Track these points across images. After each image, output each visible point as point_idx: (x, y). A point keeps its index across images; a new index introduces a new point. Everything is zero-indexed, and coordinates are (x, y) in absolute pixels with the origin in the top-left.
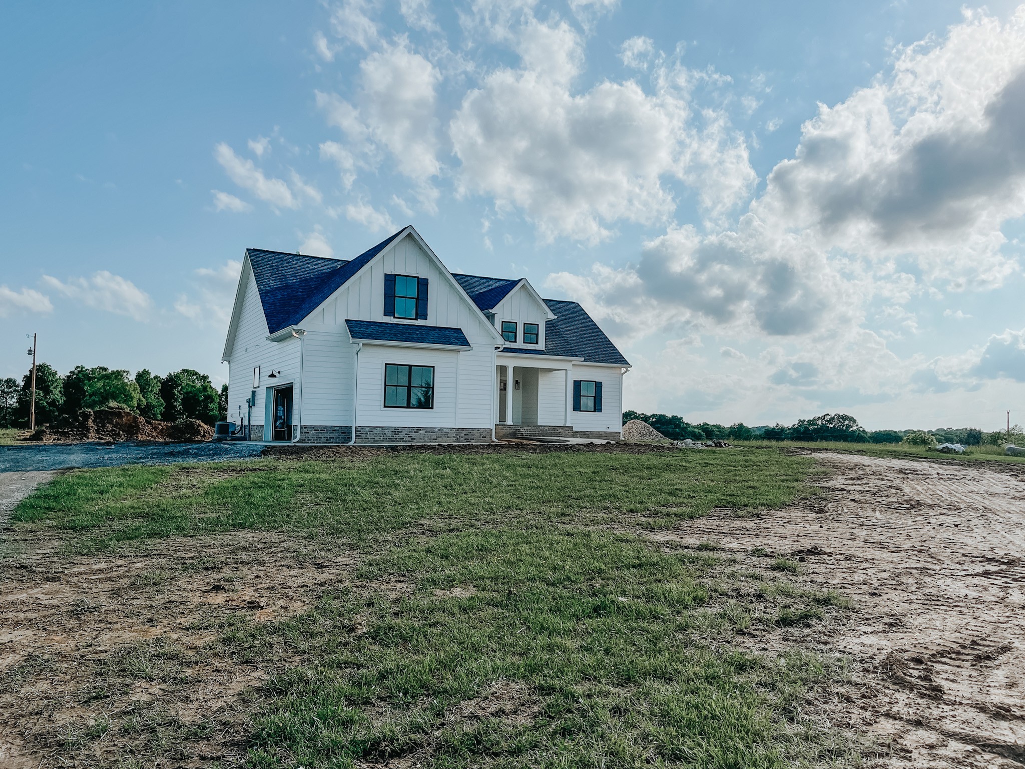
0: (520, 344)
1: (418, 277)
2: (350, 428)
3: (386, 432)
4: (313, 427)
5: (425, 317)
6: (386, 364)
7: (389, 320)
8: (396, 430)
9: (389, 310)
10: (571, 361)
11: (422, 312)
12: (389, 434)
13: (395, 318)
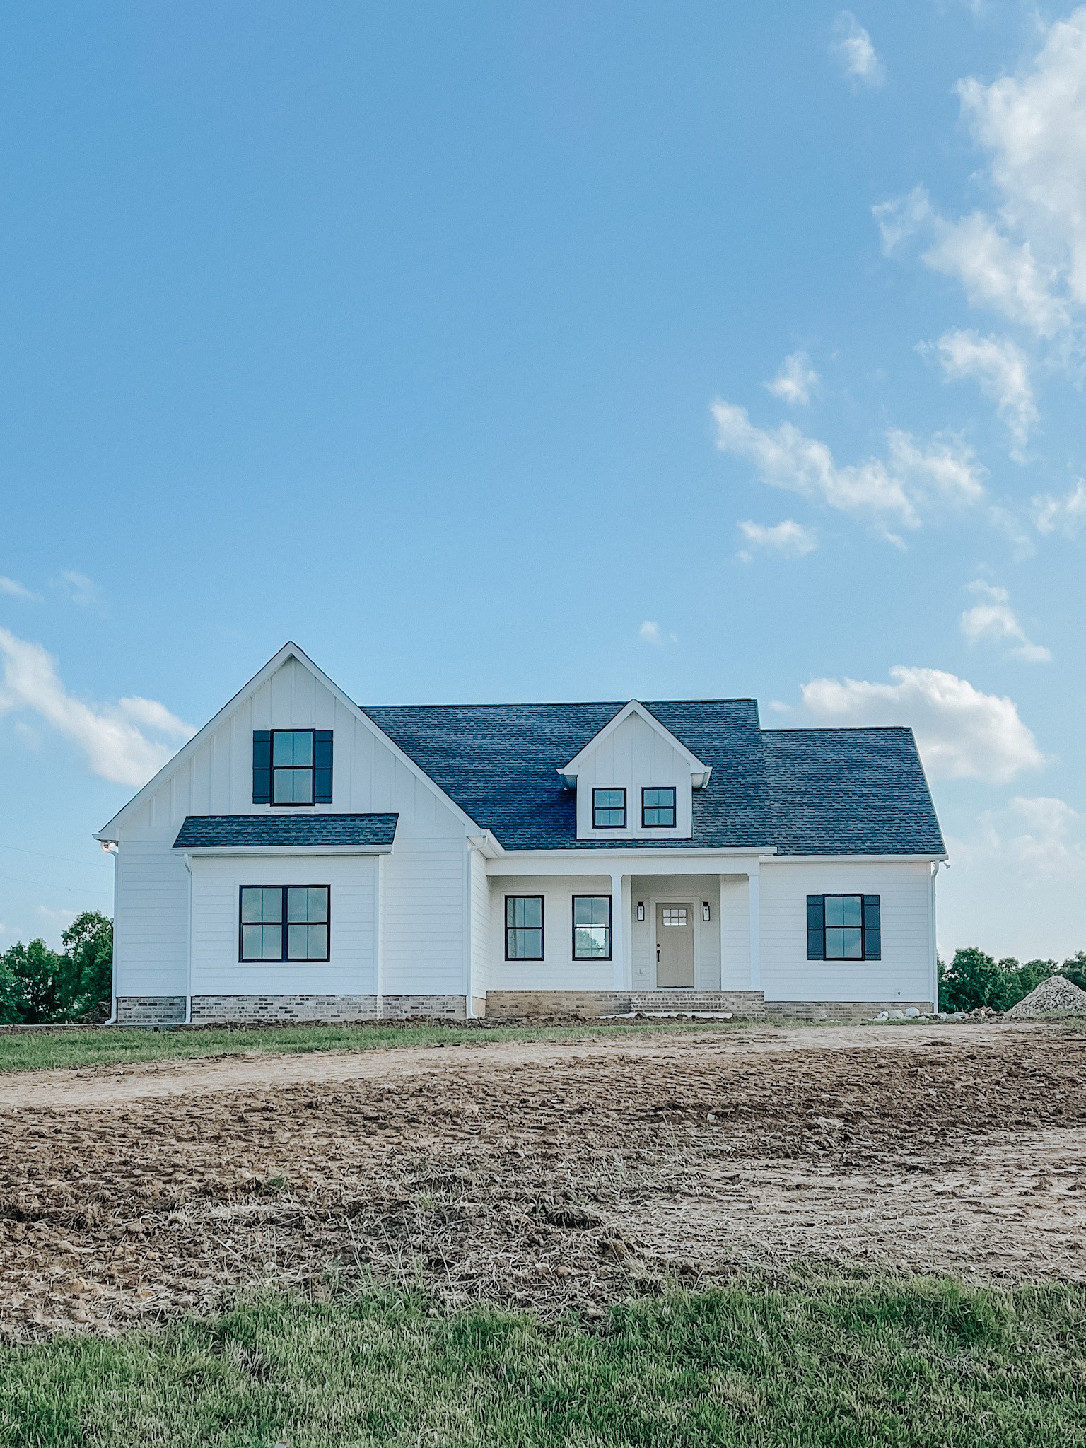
0: (634, 830)
1: (313, 730)
2: (183, 999)
3: (245, 1004)
4: (138, 999)
5: (328, 799)
6: (241, 887)
7: (265, 809)
8: (263, 1002)
9: (263, 792)
10: (757, 855)
11: (323, 792)
12: (250, 1007)
13: (273, 804)
